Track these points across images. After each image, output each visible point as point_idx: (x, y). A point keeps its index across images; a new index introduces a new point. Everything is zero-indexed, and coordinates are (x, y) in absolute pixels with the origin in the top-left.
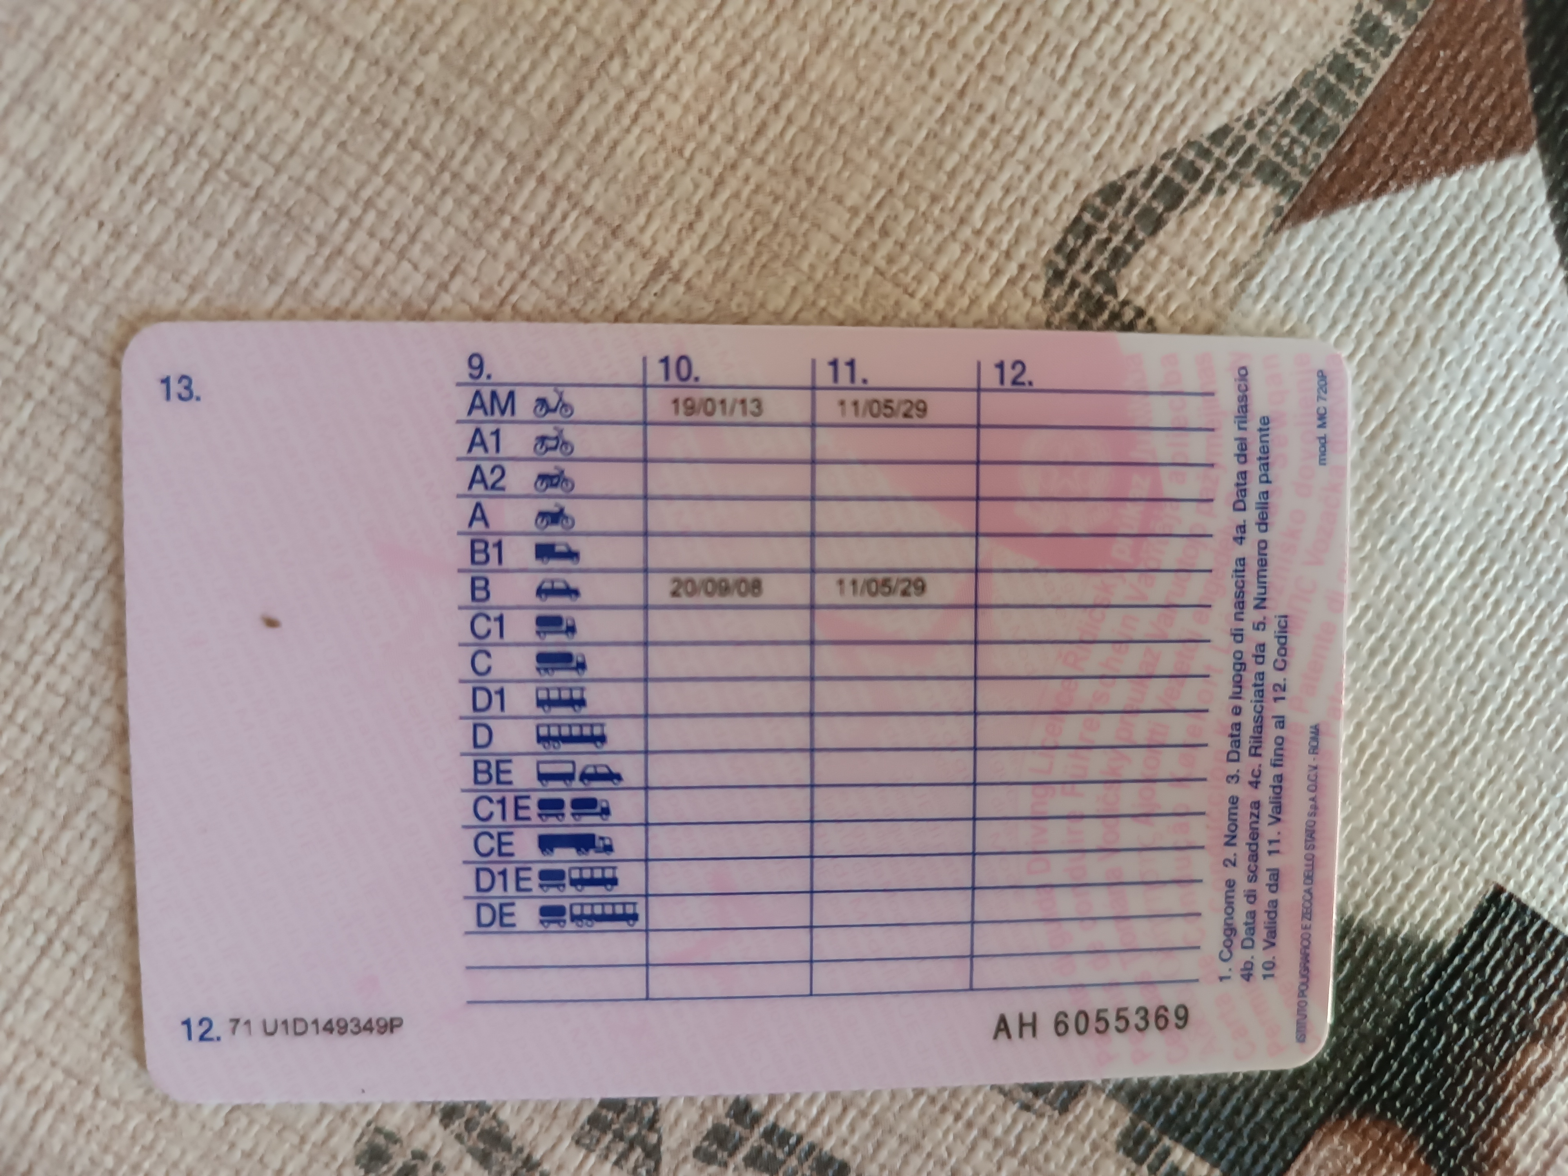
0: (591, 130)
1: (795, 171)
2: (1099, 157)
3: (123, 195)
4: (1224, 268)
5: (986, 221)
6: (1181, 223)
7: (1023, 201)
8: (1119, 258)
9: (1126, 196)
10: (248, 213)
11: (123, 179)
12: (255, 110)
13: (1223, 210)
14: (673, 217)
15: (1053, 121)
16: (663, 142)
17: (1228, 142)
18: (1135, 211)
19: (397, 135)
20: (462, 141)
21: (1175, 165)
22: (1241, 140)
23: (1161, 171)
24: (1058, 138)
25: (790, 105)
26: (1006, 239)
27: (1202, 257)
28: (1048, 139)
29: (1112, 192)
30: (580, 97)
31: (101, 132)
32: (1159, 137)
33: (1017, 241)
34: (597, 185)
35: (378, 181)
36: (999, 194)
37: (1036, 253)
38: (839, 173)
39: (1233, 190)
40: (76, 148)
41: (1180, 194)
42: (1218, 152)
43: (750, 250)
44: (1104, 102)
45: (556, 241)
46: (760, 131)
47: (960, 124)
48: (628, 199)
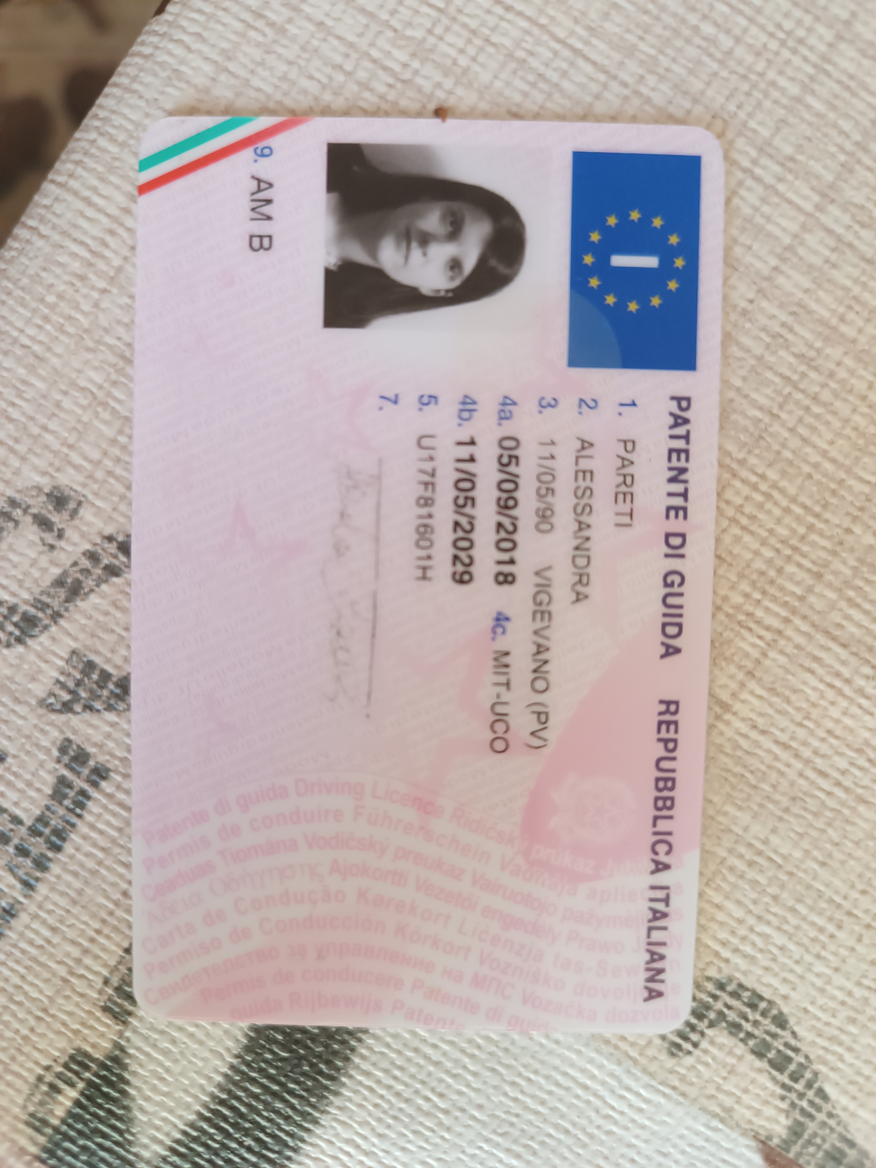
0: (822, 654)
1: (794, 799)
2: (806, 1011)
3: (773, 317)
4: (728, 1102)
5: (759, 934)
6: (760, 1071)
7: (774, 960)
8: (735, 1028)
9: (779, 1031)
10: (761, 408)
11: (783, 317)
12: (834, 413)
13: (770, 1099)
14: (762, 715)
15: (831, 978)
16: (814, 705)
17: (817, 1100)
18: (768, 1038)
19: (817, 516)
20: (814, 562)
21: (800, 1065)
22: (819, 1109)
23: (797, 1055)
24: (819, 982)
25: (840, 793)
26: (748, 949)
27: (737, 1086)
28: (818, 975)
29: (781, 1021)
30: (844, 646)
31: (818, 301)
32: (821, 1052)
33: (745, 956)
34: (782, 660)
35: (784, 503)
36: (779, 942)
37: (738, 969)
38: (793, 830)
39: (784, 1105)
40: (806, 283)
41: (780, 1069)
42: (810, 1094)
43: (739, 770)
44: (844, 1013)
45: (743, 631)
46: (822, 774)
47: (828, 913)
48: (773, 682)
